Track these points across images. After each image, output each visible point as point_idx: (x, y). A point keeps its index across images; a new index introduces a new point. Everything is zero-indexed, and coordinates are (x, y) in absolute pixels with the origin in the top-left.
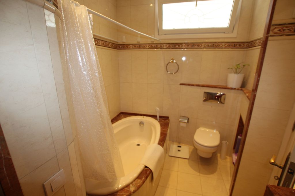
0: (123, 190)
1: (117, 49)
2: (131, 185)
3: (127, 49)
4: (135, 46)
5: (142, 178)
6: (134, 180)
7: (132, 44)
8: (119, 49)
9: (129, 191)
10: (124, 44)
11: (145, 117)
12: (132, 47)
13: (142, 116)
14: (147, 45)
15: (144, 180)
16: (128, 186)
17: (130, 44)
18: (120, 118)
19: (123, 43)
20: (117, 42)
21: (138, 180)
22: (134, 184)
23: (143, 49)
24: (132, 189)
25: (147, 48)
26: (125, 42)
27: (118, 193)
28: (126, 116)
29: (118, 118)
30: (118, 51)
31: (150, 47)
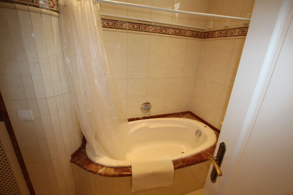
0: (98, 166)
1: (202, 38)
2: (104, 168)
3: (211, 38)
4: (221, 34)
5: (117, 172)
6: (111, 167)
7: (218, 31)
8: (203, 38)
9: (98, 170)
10: (210, 31)
11: (208, 127)
12: (218, 34)
13: (205, 125)
14: (236, 30)
15: (116, 174)
16: (102, 166)
17: (216, 31)
18: (182, 116)
19: (209, 29)
20: (204, 30)
21: (113, 170)
22: (107, 169)
23: (231, 36)
24: (101, 171)
25: (236, 34)
26: (211, 29)
27: (93, 165)
28: (191, 117)
29: (181, 115)
30: (202, 41)
31: (240, 32)
